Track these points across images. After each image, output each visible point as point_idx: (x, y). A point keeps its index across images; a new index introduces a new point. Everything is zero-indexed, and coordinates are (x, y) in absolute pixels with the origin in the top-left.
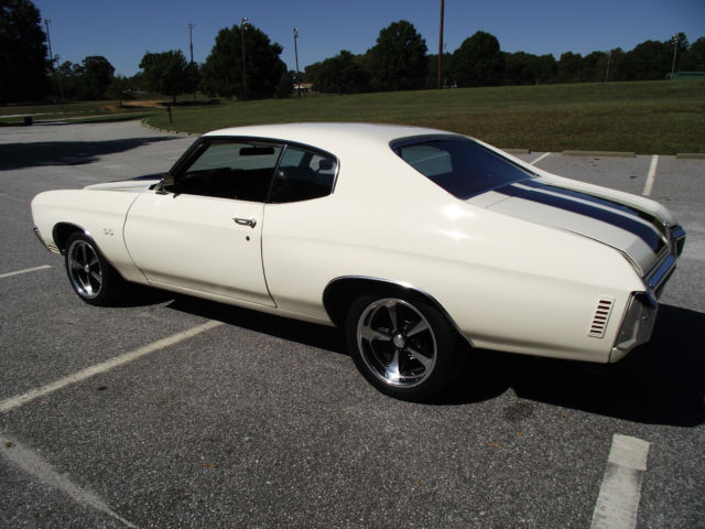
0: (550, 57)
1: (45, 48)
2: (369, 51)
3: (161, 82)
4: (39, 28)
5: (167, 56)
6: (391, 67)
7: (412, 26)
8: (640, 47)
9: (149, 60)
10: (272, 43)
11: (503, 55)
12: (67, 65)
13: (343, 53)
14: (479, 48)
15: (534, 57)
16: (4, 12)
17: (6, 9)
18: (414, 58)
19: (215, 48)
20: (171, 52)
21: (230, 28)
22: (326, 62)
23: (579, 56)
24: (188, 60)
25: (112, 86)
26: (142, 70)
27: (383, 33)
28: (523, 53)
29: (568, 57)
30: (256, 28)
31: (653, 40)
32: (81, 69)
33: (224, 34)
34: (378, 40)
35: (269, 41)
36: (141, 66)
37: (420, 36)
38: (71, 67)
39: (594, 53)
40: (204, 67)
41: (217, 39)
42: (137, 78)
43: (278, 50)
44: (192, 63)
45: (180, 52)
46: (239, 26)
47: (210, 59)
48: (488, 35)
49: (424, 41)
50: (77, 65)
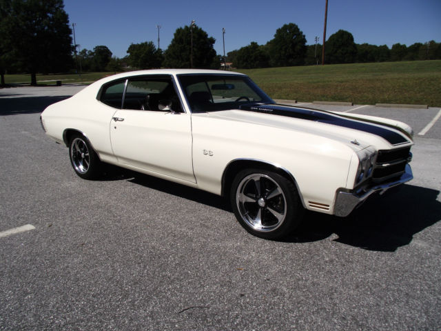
0: (385, 47)
1: (71, 39)
2: (268, 43)
3: (139, 61)
4: (68, 26)
5: (144, 45)
6: (283, 52)
7: (297, 26)
9: (133, 49)
10: (209, 37)
11: (355, 46)
12: (84, 51)
13: (253, 43)
14: (340, 40)
15: (375, 46)
16: (48, 16)
17: (49, 15)
18: (298, 47)
19: (173, 40)
20: (146, 43)
21: (183, 28)
22: (242, 49)
23: (404, 46)
24: (157, 48)
25: (110, 63)
26: (129, 54)
27: (279, 31)
28: (367, 44)
29: (397, 46)
30: (199, 27)
32: (92, 54)
33: (179, 31)
34: (275, 36)
35: (207, 35)
36: (128, 52)
37: (302, 33)
38: (87, 52)
39: (416, 44)
40: (167, 52)
41: (175, 35)
42: (125, 59)
43: (212, 41)
44: (159, 49)
45: (152, 42)
46: (189, 26)
47: (170, 47)
49: (304, 36)
50: (90, 51)
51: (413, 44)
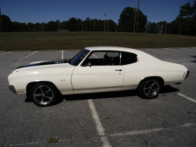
0: (24, 23)
8: (49, 22)
11: (11, 22)
14: (4, 20)
15: (20, 23)
23: (32, 24)
28: (16, 22)
29: (29, 24)
31: (52, 21)
48: (6, 16)
51: (36, 23)
